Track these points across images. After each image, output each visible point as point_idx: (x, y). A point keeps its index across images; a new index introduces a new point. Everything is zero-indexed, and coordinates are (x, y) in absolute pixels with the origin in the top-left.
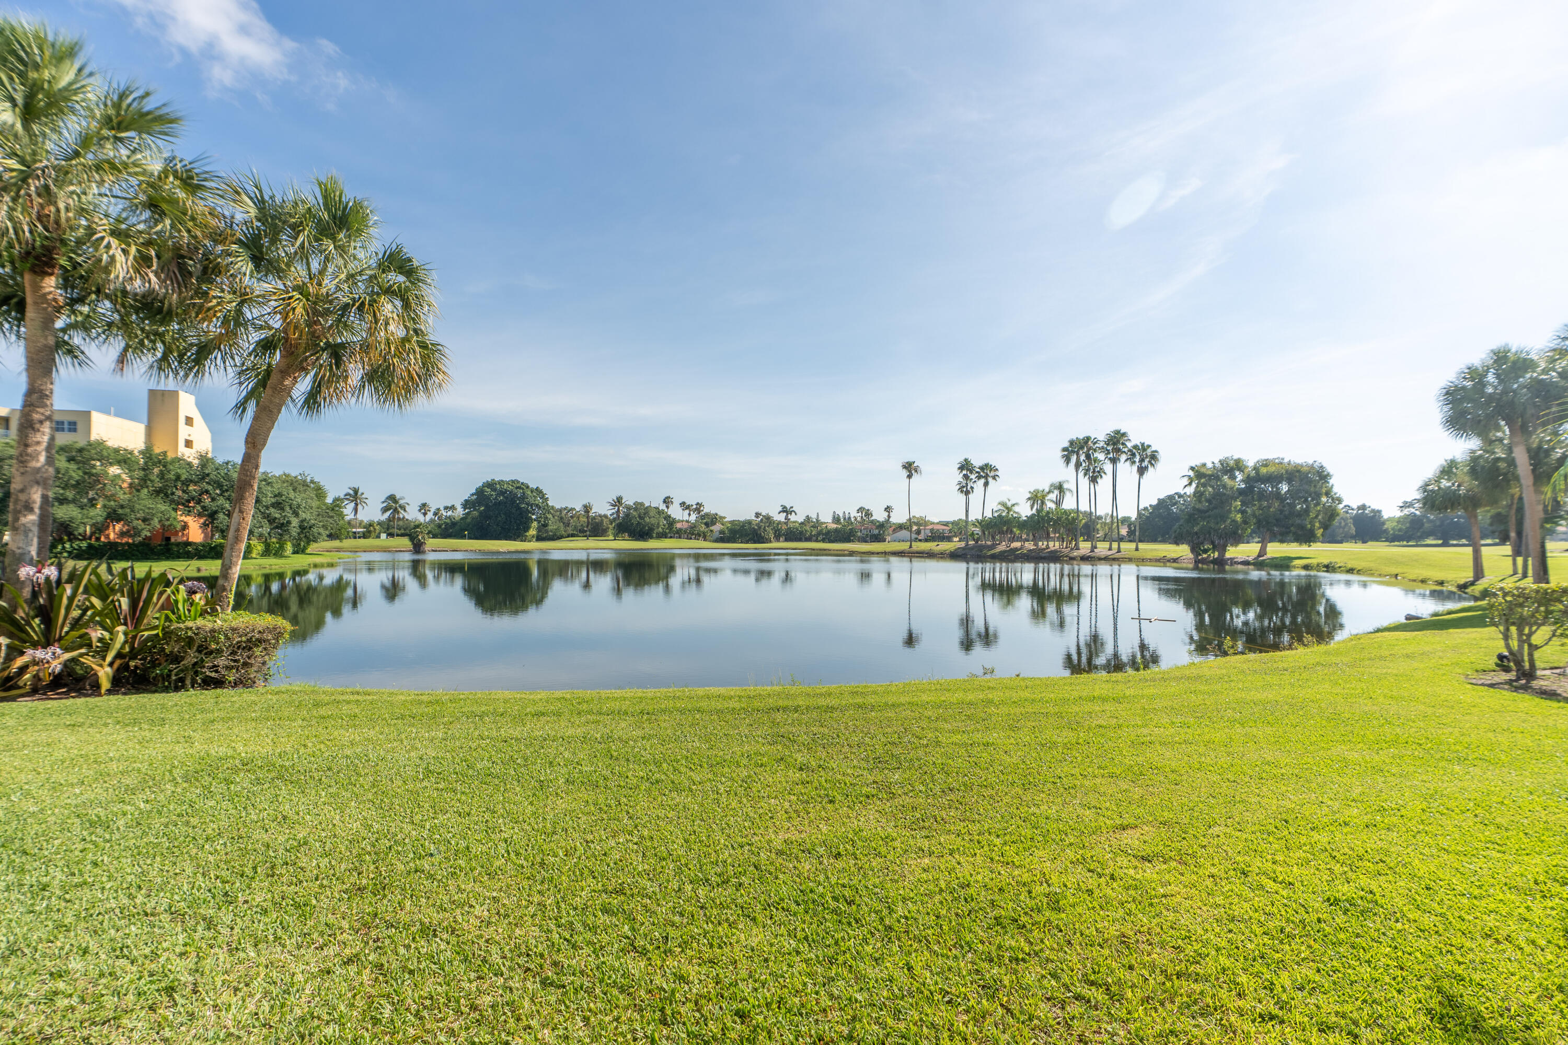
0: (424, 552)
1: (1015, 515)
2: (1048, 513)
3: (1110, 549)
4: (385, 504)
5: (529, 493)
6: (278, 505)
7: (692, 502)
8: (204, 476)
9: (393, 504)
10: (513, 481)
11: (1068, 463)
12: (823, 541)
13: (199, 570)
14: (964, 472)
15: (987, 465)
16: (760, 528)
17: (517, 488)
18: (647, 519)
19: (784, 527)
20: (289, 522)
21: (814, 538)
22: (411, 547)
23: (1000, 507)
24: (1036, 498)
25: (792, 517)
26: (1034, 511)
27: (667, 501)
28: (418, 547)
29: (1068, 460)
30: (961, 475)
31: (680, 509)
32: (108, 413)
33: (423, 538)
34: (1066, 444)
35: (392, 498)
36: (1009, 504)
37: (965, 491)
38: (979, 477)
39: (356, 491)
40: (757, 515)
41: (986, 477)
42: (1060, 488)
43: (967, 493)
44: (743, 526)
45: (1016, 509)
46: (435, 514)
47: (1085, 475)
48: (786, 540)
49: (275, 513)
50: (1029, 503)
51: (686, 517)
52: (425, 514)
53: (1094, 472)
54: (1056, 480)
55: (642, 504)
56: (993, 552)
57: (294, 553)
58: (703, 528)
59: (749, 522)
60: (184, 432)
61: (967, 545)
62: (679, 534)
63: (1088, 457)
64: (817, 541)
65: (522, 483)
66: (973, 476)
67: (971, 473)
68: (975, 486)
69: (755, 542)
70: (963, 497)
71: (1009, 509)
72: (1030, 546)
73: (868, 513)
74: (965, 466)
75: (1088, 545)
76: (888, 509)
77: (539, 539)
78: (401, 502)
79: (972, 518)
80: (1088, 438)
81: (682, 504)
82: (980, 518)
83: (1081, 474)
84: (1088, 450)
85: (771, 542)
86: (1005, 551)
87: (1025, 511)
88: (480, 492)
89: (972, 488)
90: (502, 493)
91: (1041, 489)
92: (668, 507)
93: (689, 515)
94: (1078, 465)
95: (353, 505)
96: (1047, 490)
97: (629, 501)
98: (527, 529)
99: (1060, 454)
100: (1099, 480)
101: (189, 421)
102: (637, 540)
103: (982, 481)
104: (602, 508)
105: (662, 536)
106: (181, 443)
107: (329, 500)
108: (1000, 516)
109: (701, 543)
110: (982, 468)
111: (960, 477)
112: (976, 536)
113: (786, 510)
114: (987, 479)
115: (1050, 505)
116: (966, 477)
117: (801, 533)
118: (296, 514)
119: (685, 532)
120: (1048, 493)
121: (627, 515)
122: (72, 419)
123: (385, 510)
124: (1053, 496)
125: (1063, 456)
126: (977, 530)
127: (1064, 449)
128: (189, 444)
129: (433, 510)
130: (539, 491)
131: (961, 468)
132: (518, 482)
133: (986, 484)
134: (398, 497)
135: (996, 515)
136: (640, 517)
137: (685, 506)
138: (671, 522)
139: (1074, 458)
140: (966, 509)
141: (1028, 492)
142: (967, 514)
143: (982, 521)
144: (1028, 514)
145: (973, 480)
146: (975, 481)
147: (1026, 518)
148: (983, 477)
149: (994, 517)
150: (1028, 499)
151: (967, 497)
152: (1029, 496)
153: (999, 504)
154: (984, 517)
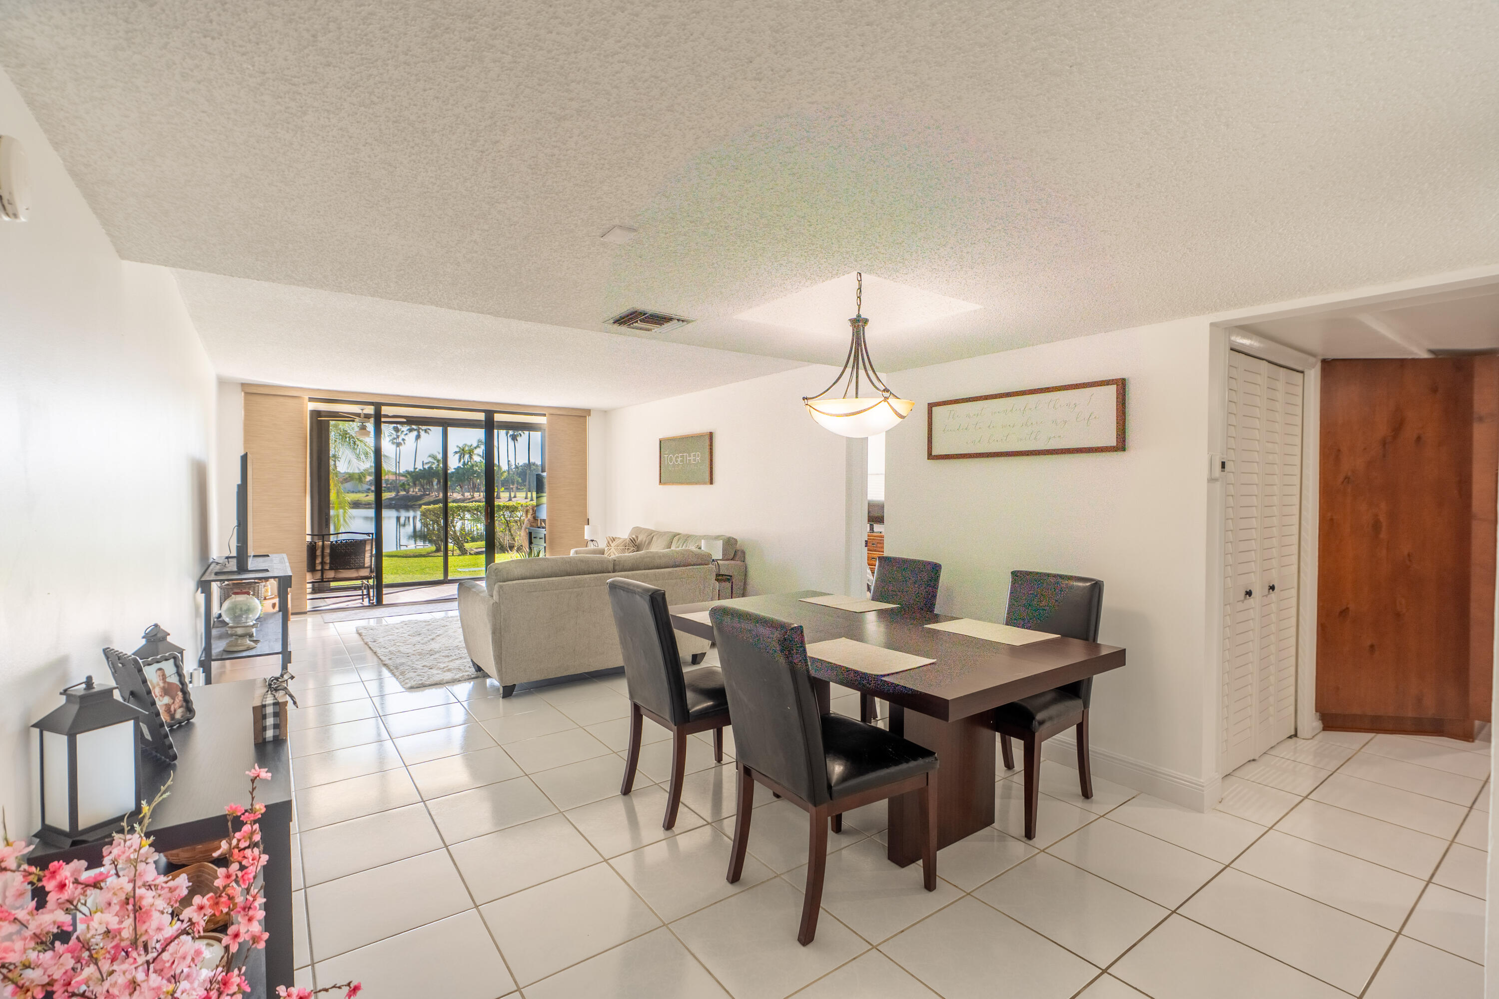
1: (444, 467)
2: (472, 465)
3: (526, 498)
23: (431, 460)
24: (463, 452)
26: (461, 465)
37: (397, 442)
43: (398, 445)
50: (457, 456)
56: (421, 501)
61: (397, 495)
68: (406, 438)
71: (439, 461)
75: (507, 494)
79: (403, 468)
82: (411, 469)
87: (454, 463)
89: (403, 440)
91: (469, 444)
96: (475, 445)
100: (519, 438)
103: (415, 433)
108: (431, 468)
112: (407, 487)
114: (419, 432)
120: (476, 448)
133: (418, 437)
135: (426, 467)
140: (398, 461)
141: (458, 446)
142: (398, 464)
143: (414, 472)
144: (456, 467)
145: (405, 433)
146: (406, 434)
147: (454, 470)
148: (415, 430)
149: (424, 469)
150: (456, 453)
151: (398, 448)
152: (457, 450)
153: (430, 456)
154: (415, 469)
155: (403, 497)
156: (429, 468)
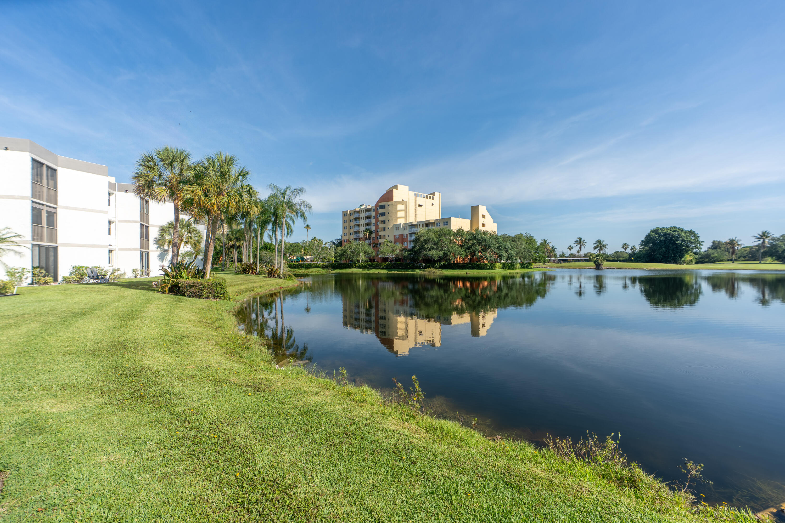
0: (602, 269)
4: (596, 245)
5: (683, 234)
6: (499, 248)
9: (600, 245)
10: (672, 228)
13: (467, 273)
17: (675, 231)
20: (502, 255)
22: (595, 267)
28: (598, 267)
32: (458, 217)
33: (601, 261)
35: (599, 242)
39: (580, 239)
46: (632, 249)
52: (626, 249)
60: (481, 221)
65: (679, 229)
78: (604, 243)
88: (649, 236)
90: (665, 234)
95: (579, 246)
98: (682, 256)
101: (484, 216)
106: (481, 225)
118: (507, 251)
123: (595, 248)
128: (484, 225)
129: (630, 247)
130: (691, 232)
132: (675, 227)
134: (602, 241)
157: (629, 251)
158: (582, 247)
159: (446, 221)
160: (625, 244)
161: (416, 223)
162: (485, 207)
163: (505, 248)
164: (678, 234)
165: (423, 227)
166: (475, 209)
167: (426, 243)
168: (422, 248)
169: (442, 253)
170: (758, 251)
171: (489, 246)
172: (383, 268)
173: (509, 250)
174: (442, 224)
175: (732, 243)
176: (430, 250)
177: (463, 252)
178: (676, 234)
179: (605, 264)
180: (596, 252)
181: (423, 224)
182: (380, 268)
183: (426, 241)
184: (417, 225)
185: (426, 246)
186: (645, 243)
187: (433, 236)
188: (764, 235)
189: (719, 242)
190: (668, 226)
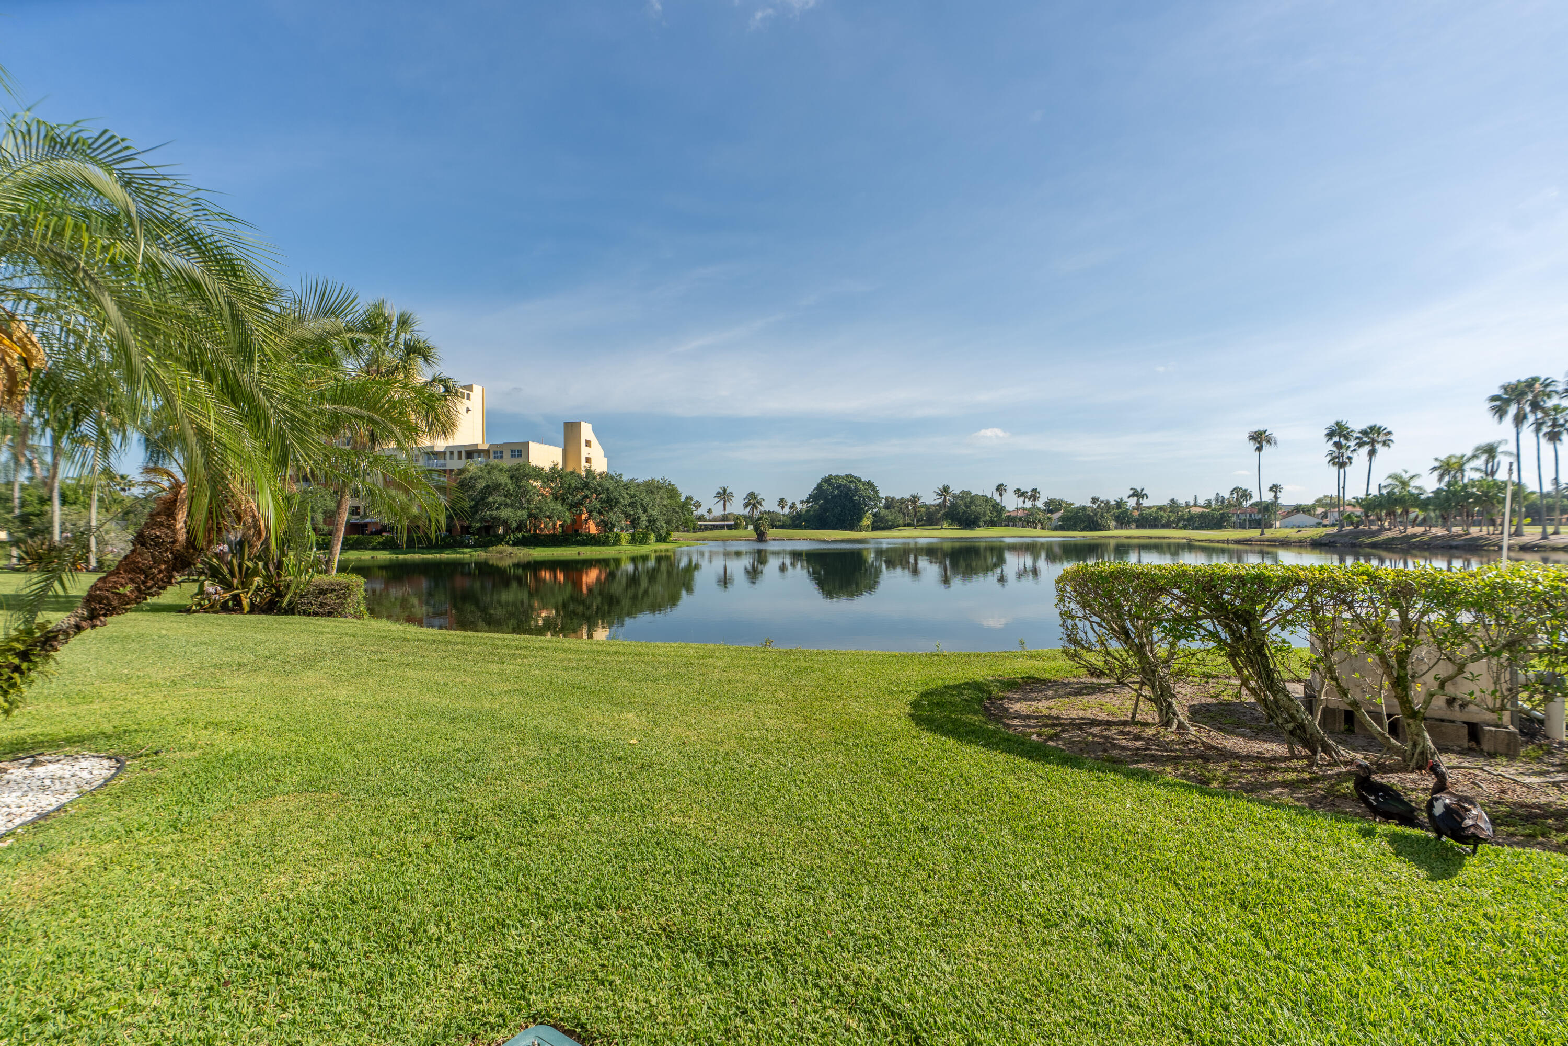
0: (766, 541)
1: (1415, 491)
2: (1465, 486)
4: (747, 501)
5: (861, 487)
6: (632, 505)
7: (1027, 488)
8: (586, 485)
9: (752, 500)
10: (847, 476)
11: (1501, 418)
12: (1185, 527)
13: (579, 554)
14: (1336, 439)
15: (1372, 428)
16: (1096, 514)
17: (851, 482)
18: (973, 508)
19: (1136, 513)
20: (639, 518)
21: (1174, 525)
22: (756, 537)
23: (1390, 481)
24: (1447, 468)
25: (1145, 503)
26: (1443, 485)
27: (1000, 489)
28: (761, 537)
29: (1500, 411)
30: (1331, 443)
31: (1015, 497)
32: (540, 442)
33: (765, 528)
34: (1498, 392)
35: (752, 495)
36: (1406, 477)
37: (1339, 461)
38: (1360, 445)
39: (725, 490)
40: (1094, 500)
41: (1373, 442)
42: (1490, 451)
43: (1342, 465)
44: (1077, 513)
45: (1415, 483)
46: (791, 508)
47: (1538, 430)
48: (1138, 527)
49: (630, 510)
50: (1436, 474)
51: (1021, 505)
52: (783, 508)
53: (1554, 425)
54: (1484, 440)
55: (968, 493)
56: (1374, 539)
57: (657, 541)
58: (1041, 516)
59: (1084, 508)
60: (584, 451)
61: (1340, 530)
62: (1012, 521)
63: (1535, 406)
64: (1177, 528)
65: (855, 478)
66: (1352, 444)
67: (1347, 438)
68: (1355, 456)
69: (1091, 530)
70: (1335, 469)
71: (1404, 484)
72: (1438, 531)
73: (1246, 495)
74: (1338, 432)
75: (1538, 529)
76: (1275, 488)
77: (875, 528)
78: (759, 498)
79: (1349, 497)
80: (1535, 380)
81: (1017, 491)
82: (1362, 495)
83: (1527, 430)
84: (1535, 397)
85: (1109, 529)
86: (1394, 539)
87: (1429, 484)
88: (819, 487)
89: (1349, 458)
90: (839, 486)
91: (1459, 454)
92: (1001, 495)
93: (1024, 502)
94: (1519, 419)
95: (722, 502)
96: (1469, 453)
97: (956, 489)
98: (860, 519)
99: (1488, 405)
101: (588, 443)
102: (964, 528)
103: (1366, 449)
104: (930, 498)
105: (992, 524)
106: (584, 460)
107: (683, 499)
108: (1391, 493)
109: (1038, 532)
110: (1364, 433)
111: (1330, 446)
112: (1355, 519)
113: (1137, 494)
114: (1373, 445)
115: (1471, 475)
116: (1338, 445)
117: (1155, 519)
118: (645, 511)
119: (1020, 520)
120: (1469, 459)
121: (954, 506)
122: (519, 448)
123: (746, 505)
124: (1480, 462)
125: (1493, 408)
126: (1358, 511)
127: (1494, 398)
128: (588, 460)
129: (789, 504)
130: (870, 484)
131: (1330, 435)
132: (851, 476)
133: (1372, 453)
134: (756, 493)
135: (1384, 491)
136: (966, 506)
137: (1020, 493)
138: (998, 509)
139: (1513, 409)
140: (1341, 485)
141: (1436, 459)
142: (1341, 490)
143: (1365, 499)
144: (1434, 489)
145: (1352, 449)
146: (1354, 450)
147: (1431, 495)
148: (1368, 443)
149: (1381, 495)
150: (1435, 469)
151: (1342, 471)
152: (1437, 464)
153: (1390, 477)
154: (1368, 495)
155: (1351, 532)
156: (1388, 493)
157: (787, 510)
158: (727, 503)
159: (516, 448)
160: (782, 500)
161: (442, 450)
162: (590, 426)
163: (642, 505)
164: (856, 486)
165: (460, 458)
166: (571, 430)
167: (490, 494)
168: (480, 502)
169: (523, 514)
170: (938, 511)
171: (617, 502)
172: (374, 549)
173: (649, 510)
174: (507, 455)
175: (914, 499)
176: (498, 508)
177: (567, 513)
178: (852, 486)
179: (772, 533)
180: (747, 512)
181: (460, 453)
182: (366, 549)
183: (490, 489)
184: (444, 453)
185: (491, 499)
186: (813, 498)
187: (504, 479)
188: (945, 490)
189: (893, 499)
190: (842, 473)
